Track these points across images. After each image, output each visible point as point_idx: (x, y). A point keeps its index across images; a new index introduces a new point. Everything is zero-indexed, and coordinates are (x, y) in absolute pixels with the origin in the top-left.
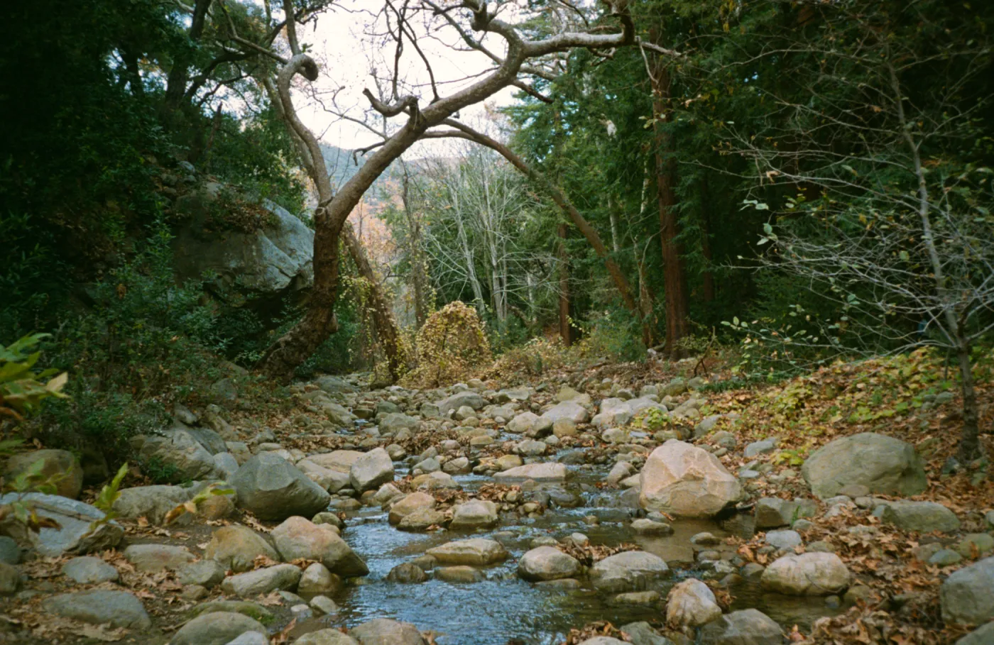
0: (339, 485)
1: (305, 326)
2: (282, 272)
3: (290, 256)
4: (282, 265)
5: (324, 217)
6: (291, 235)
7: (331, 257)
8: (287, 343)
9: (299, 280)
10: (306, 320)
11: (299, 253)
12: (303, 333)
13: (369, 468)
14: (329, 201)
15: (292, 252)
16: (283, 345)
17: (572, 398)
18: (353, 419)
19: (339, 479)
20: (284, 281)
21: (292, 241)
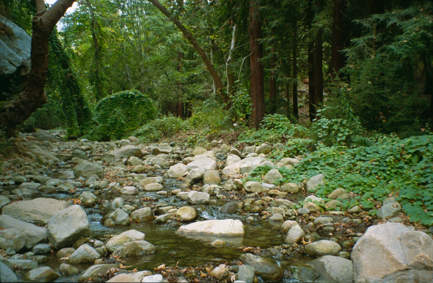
0: (36, 241)
1: (24, 98)
2: (11, 63)
3: (17, 53)
4: (11, 59)
5: (39, 24)
6: (19, 40)
7: (43, 52)
8: (11, 109)
9: (23, 70)
10: (24, 94)
11: (23, 52)
12: (22, 102)
13: (66, 224)
14: (43, 13)
15: (19, 51)
16: (8, 110)
17: (202, 153)
18: (56, 161)
19: (35, 234)
20: (12, 69)
21: (20, 44)
